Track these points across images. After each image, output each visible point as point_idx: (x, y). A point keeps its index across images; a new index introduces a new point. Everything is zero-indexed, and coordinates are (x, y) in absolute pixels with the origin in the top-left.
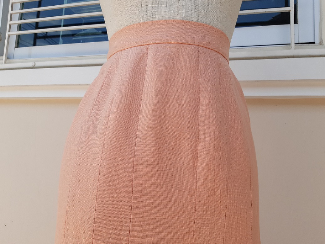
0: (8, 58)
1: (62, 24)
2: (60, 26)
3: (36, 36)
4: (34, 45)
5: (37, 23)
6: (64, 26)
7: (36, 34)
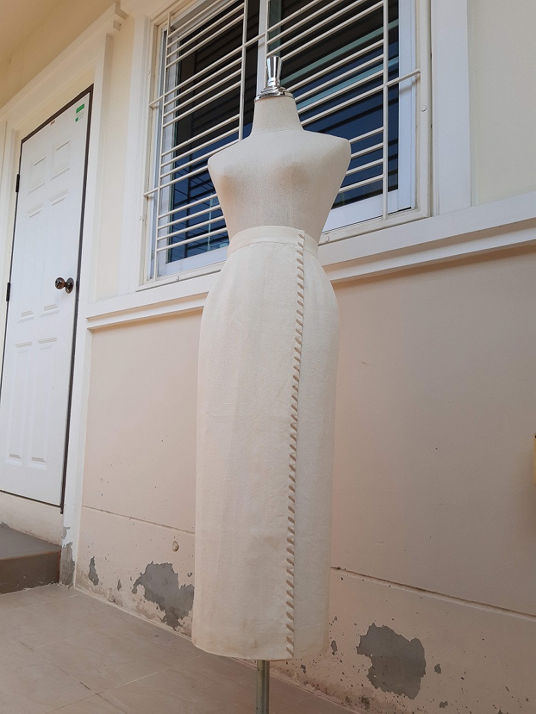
0: (159, 275)
1: (209, 229)
2: (207, 232)
3: (187, 247)
4: (186, 257)
5: (187, 233)
6: (212, 231)
7: (186, 245)
